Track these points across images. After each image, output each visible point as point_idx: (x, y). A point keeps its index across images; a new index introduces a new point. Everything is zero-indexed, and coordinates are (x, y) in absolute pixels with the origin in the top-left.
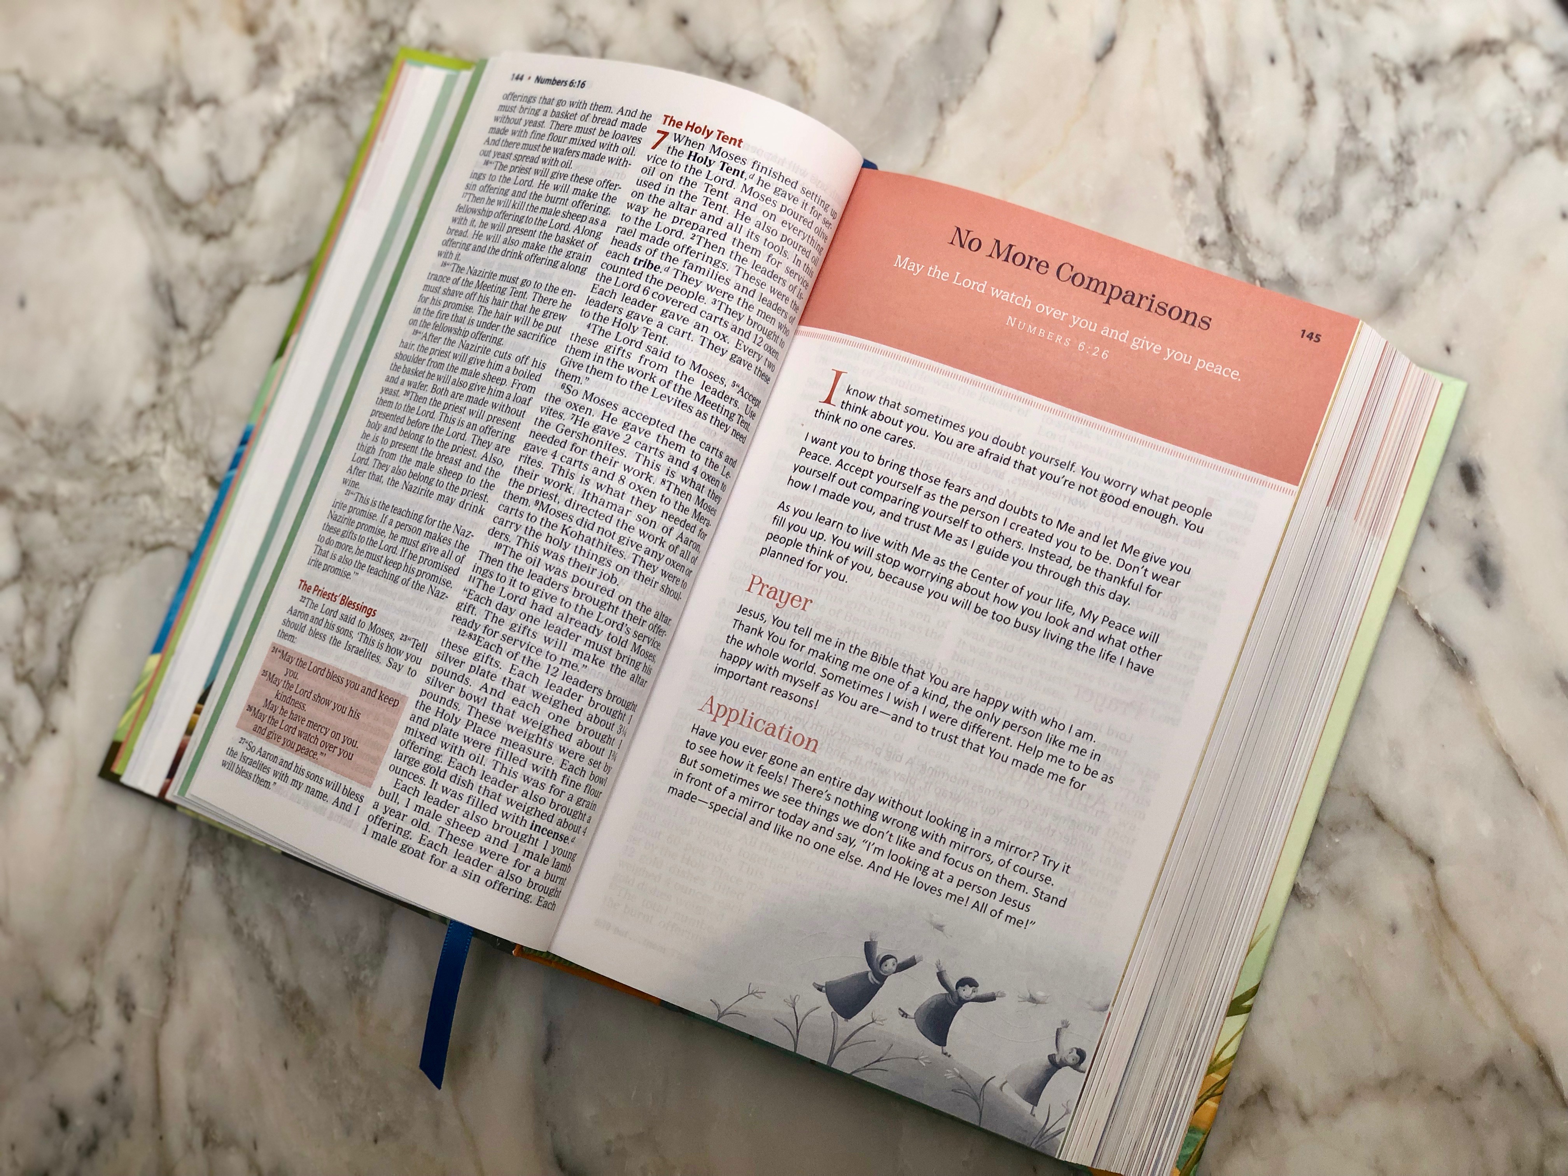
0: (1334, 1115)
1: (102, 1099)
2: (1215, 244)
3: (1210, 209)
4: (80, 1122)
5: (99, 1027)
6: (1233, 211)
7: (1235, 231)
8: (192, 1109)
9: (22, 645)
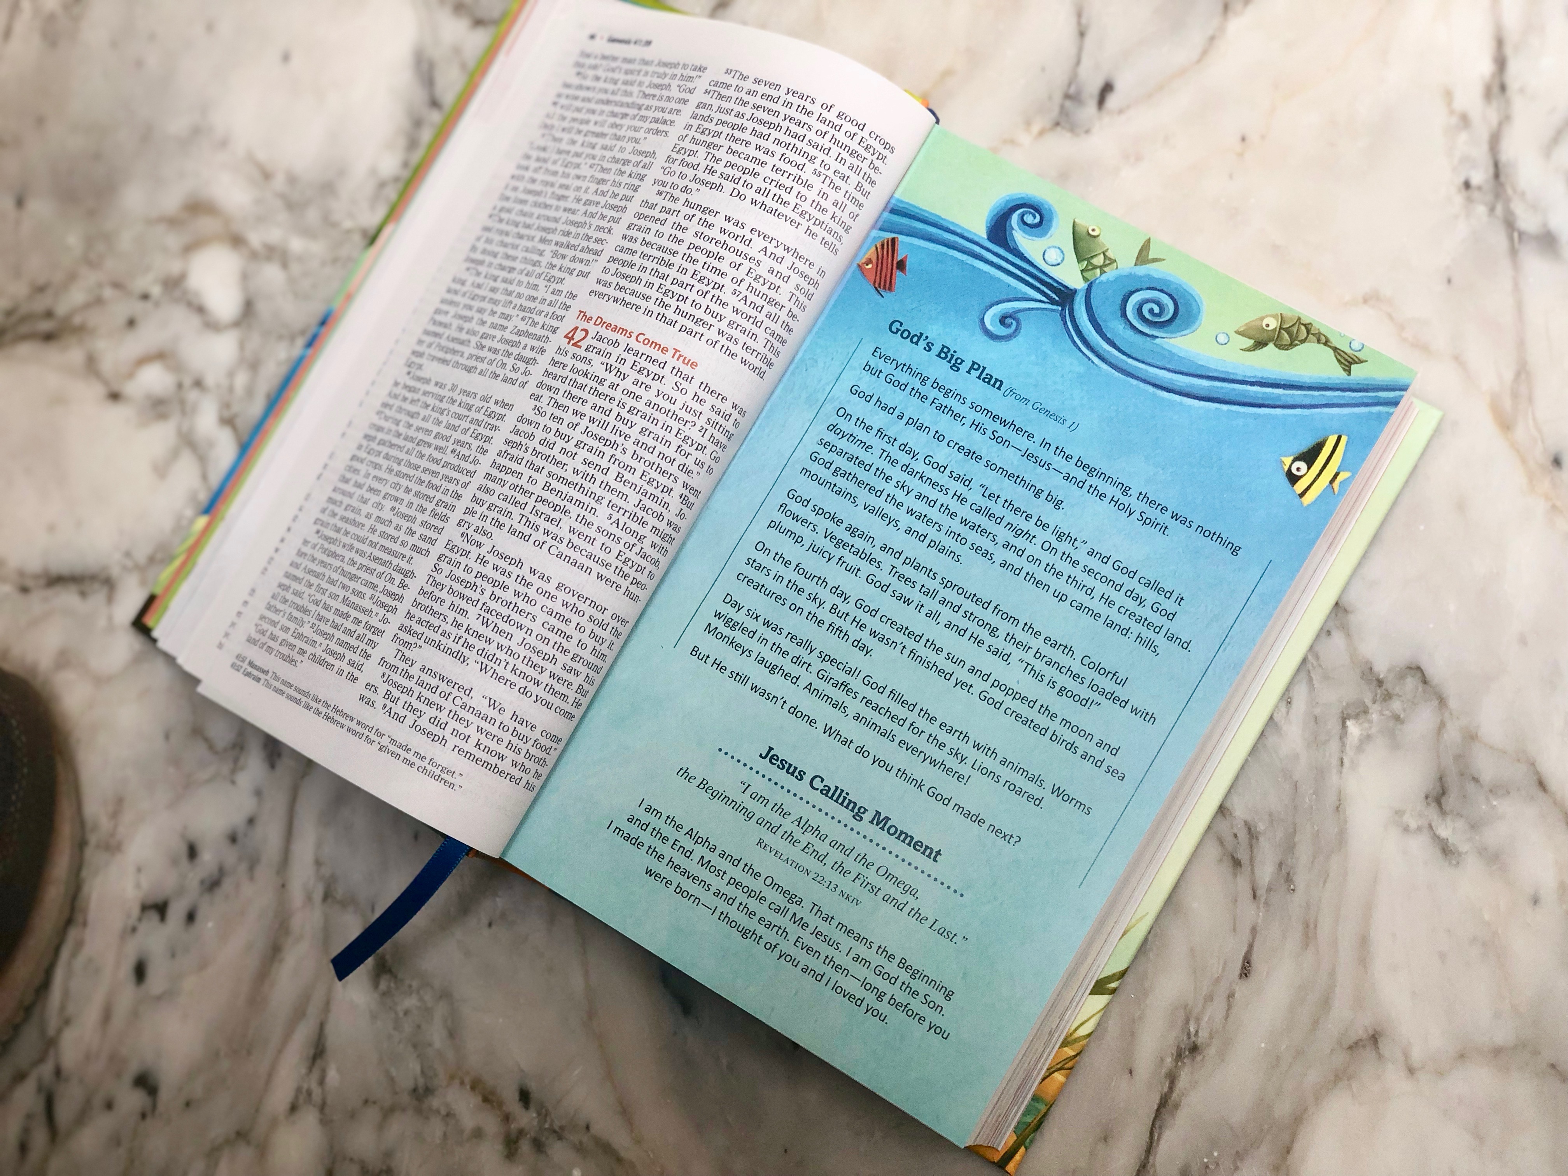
0: (1440, 1074)
1: (233, 839)
2: (1479, 188)
3: (1481, 152)
4: (207, 858)
5: (242, 769)
6: (1504, 158)
7: (1503, 178)
8: (318, 863)
9: (231, 389)
